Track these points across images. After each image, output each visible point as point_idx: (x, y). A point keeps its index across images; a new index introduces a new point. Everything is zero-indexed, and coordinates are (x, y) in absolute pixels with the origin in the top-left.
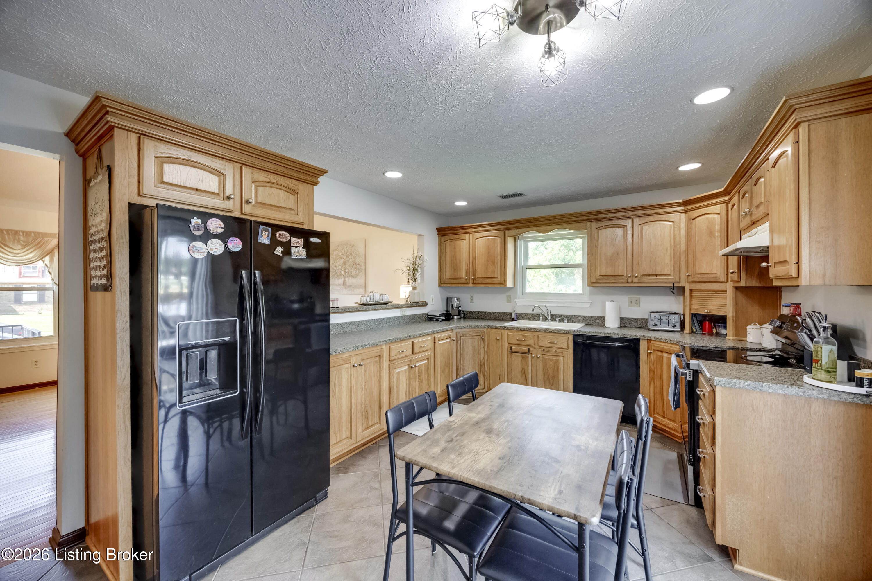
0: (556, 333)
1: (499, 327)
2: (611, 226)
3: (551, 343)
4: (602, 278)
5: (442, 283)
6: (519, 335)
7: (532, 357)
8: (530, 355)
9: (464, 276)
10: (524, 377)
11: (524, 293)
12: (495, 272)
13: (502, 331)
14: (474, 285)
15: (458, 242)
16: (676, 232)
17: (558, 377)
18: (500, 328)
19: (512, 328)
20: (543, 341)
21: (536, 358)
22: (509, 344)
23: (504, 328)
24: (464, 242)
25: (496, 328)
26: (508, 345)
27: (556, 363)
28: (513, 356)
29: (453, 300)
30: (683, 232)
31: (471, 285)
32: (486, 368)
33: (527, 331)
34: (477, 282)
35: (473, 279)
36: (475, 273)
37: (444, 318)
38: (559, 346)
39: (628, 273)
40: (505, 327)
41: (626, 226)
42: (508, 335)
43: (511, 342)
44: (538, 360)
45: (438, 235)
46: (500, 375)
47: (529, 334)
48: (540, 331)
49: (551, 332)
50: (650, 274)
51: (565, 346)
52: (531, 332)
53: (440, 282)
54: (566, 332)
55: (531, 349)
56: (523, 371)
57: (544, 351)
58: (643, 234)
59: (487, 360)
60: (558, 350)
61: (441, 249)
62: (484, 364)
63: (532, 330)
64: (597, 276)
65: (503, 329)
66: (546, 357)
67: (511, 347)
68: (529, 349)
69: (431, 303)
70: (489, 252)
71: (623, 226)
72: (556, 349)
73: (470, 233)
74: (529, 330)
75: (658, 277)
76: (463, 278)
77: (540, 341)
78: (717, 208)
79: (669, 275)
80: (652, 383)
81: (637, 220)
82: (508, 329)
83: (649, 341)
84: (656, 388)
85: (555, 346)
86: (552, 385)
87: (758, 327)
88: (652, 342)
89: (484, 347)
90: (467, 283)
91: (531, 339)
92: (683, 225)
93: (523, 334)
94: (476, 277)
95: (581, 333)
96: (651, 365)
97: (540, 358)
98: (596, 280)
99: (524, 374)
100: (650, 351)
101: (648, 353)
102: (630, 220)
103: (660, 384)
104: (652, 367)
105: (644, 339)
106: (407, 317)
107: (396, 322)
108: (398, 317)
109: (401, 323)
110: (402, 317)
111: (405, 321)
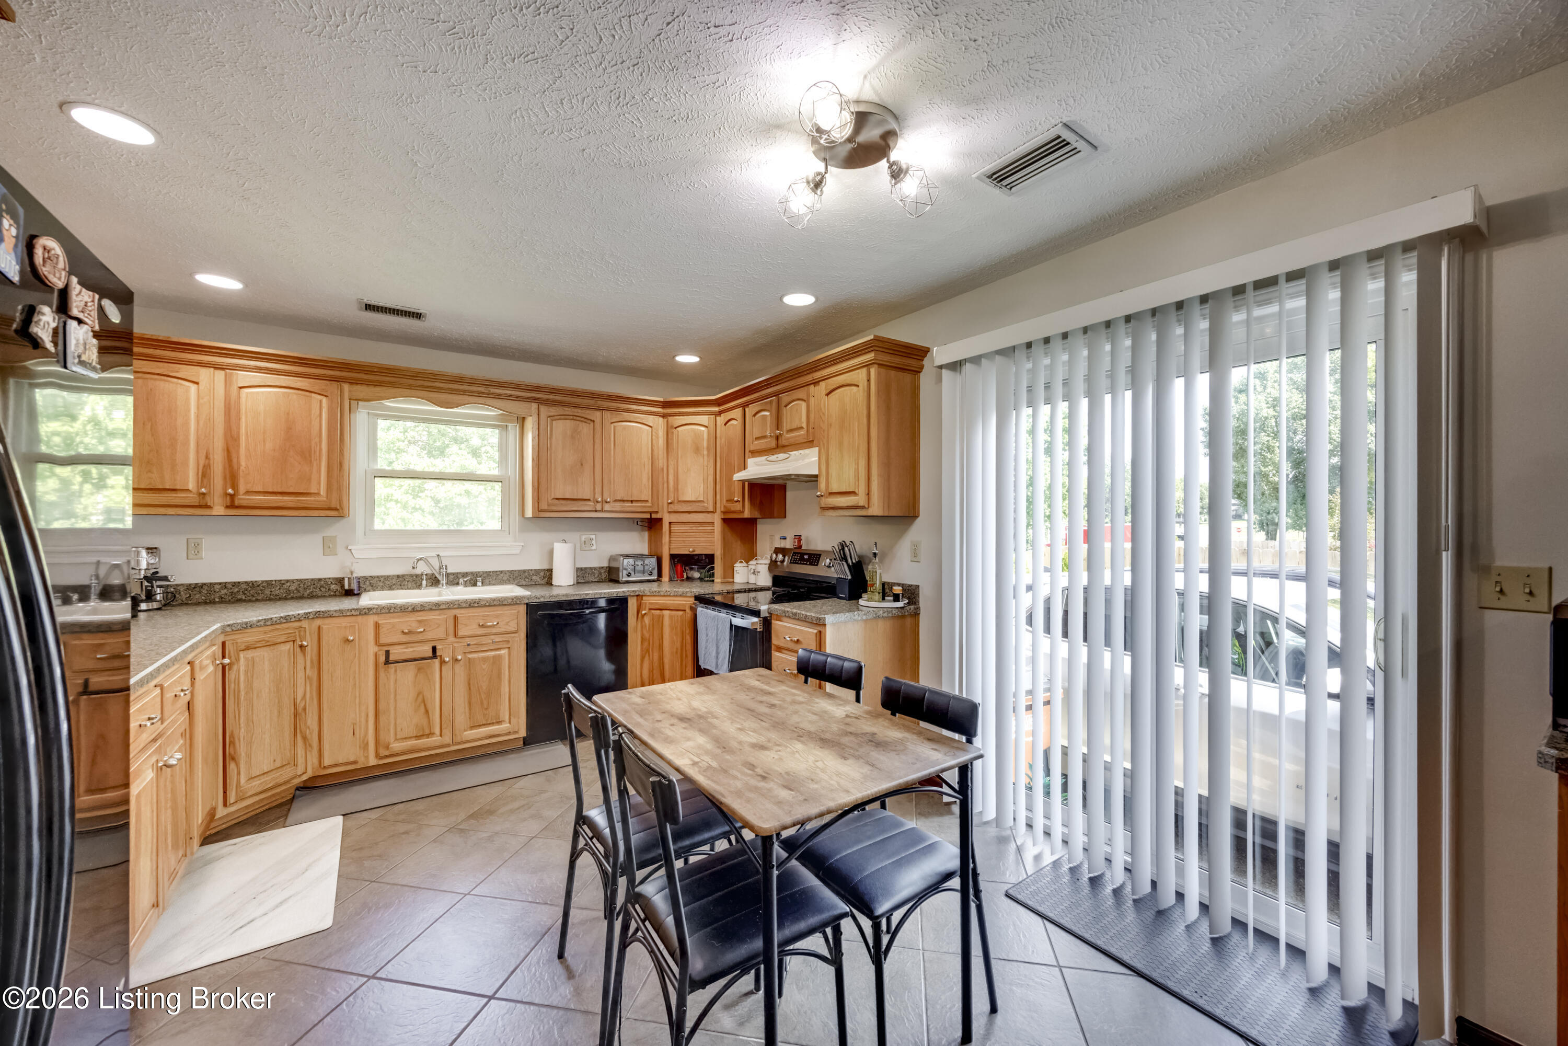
0: (495, 605)
1: (351, 611)
2: (570, 417)
3: (483, 626)
4: (557, 502)
6: (409, 622)
7: (442, 662)
8: (437, 662)
9: (191, 485)
10: (422, 709)
11: (369, 530)
12: (310, 480)
13: (360, 618)
14: (235, 512)
15: (166, 386)
16: (655, 442)
17: (499, 688)
18: (353, 612)
19: (389, 609)
20: (466, 625)
21: (451, 662)
22: (381, 645)
23: (366, 611)
24: (193, 387)
25: (341, 614)
26: (376, 649)
27: (493, 663)
28: (393, 671)
30: (661, 442)
31: (218, 510)
32: (311, 721)
33: (431, 609)
34: (243, 503)
35: (231, 495)
36: (238, 480)
38: (502, 630)
39: (596, 498)
40: (370, 609)
41: (594, 421)
42: (376, 625)
43: (383, 640)
44: (457, 666)
46: (354, 724)
47: (433, 616)
48: (460, 607)
49: (485, 606)
50: (625, 499)
51: (512, 626)
52: (437, 612)
54: (513, 602)
55: (439, 647)
56: (421, 696)
57: (469, 645)
58: (616, 438)
59: (312, 698)
60: (498, 638)
62: (304, 709)
63: (443, 607)
64: (549, 499)
65: (365, 614)
66: (470, 656)
67: (387, 653)
68: (434, 649)
71: (589, 421)
72: (493, 637)
73: (215, 367)
74: (436, 607)
75: (634, 504)
76: (188, 490)
77: (460, 626)
78: (704, 419)
79: (647, 501)
80: (647, 658)
81: (607, 414)
82: (377, 613)
83: (639, 597)
84: (652, 663)
85: (494, 630)
86: (486, 709)
87: (745, 564)
88: (644, 598)
89: (305, 668)
90: (207, 507)
91: (439, 626)
92: (661, 433)
93: (419, 619)
94: (242, 488)
95: (542, 600)
96: (645, 632)
97: (461, 662)
98: (549, 505)
99: (423, 704)
100: (644, 612)
101: (640, 615)
102: (598, 414)
103: (659, 656)
104: (647, 635)
105: (633, 596)
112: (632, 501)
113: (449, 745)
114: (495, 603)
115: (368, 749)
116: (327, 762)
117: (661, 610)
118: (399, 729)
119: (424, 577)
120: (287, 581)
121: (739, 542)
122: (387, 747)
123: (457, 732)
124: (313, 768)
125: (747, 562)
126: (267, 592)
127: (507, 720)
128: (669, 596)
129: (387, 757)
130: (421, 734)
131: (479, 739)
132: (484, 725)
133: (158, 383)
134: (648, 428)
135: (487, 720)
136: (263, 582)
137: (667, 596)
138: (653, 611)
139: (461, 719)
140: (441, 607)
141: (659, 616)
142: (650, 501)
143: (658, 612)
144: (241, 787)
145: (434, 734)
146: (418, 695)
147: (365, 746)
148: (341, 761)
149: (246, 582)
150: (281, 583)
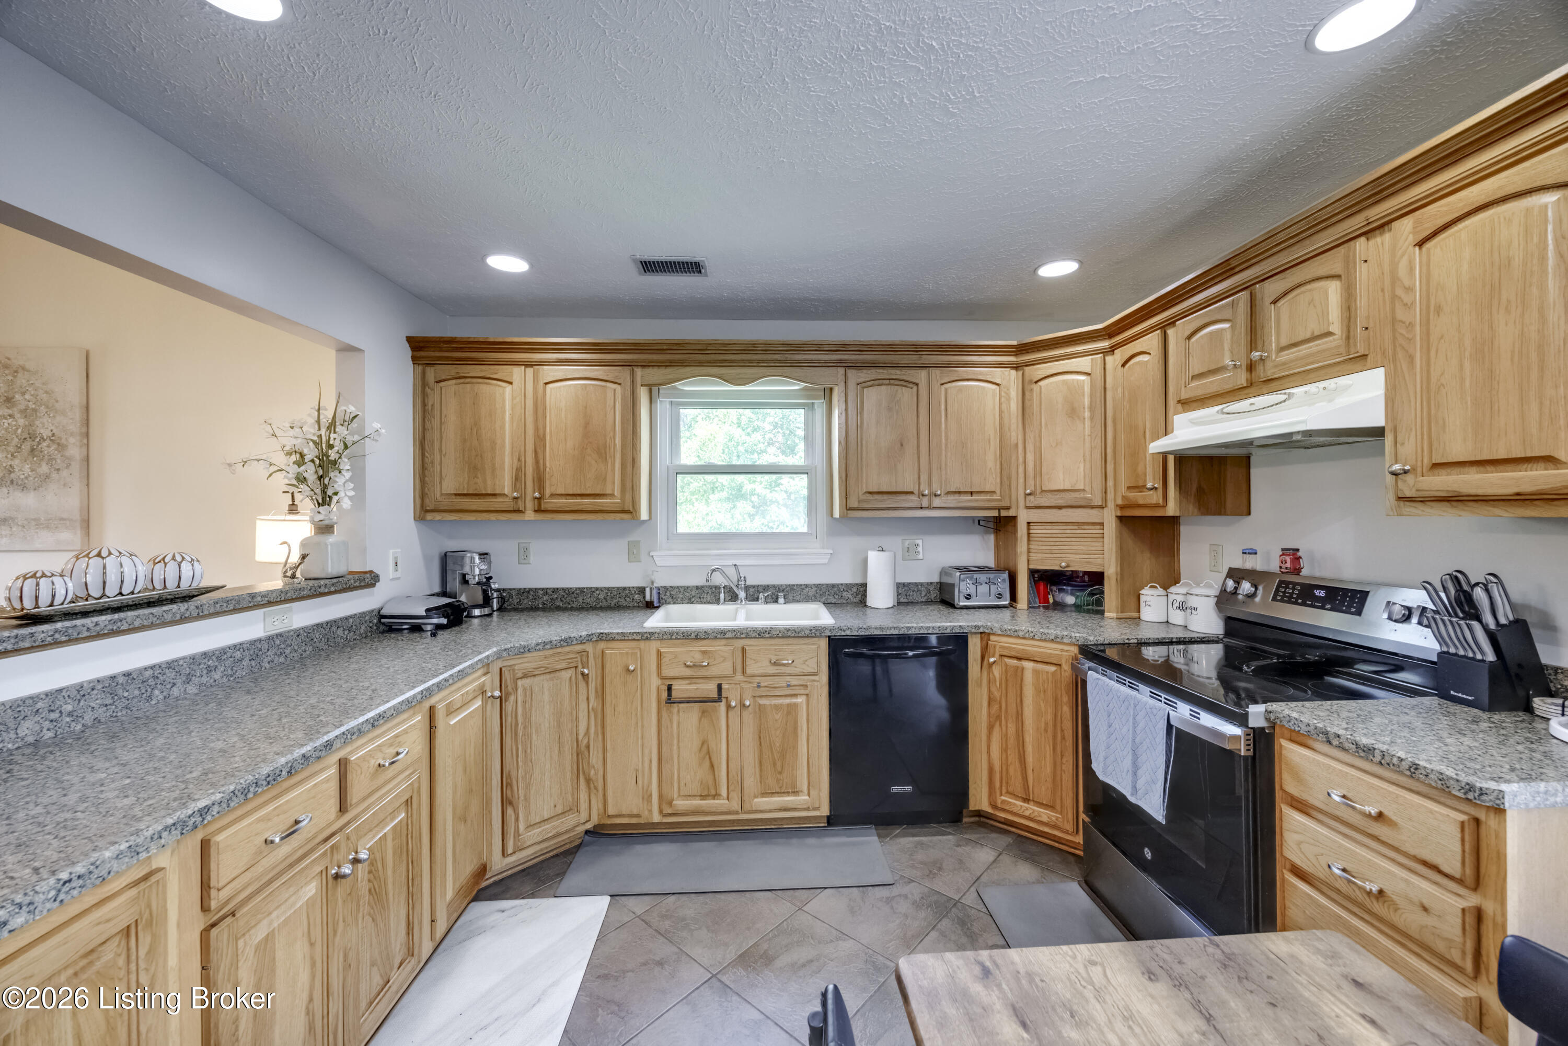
0: (790, 637)
1: (633, 634)
2: (887, 382)
3: (775, 664)
4: (870, 497)
5: (427, 511)
6: (692, 652)
7: (729, 707)
8: (722, 705)
9: (506, 485)
10: (707, 763)
12: (605, 479)
13: (642, 644)
14: (540, 517)
15: (485, 389)
16: (1004, 406)
17: (795, 747)
18: (635, 636)
19: (671, 634)
20: (756, 661)
21: (739, 707)
22: (663, 678)
23: (648, 636)
24: (508, 388)
25: (623, 637)
26: (659, 682)
27: (789, 713)
28: (675, 710)
29: (467, 561)
30: (1014, 406)
31: (530, 515)
32: (595, 758)
33: (716, 638)
34: (549, 507)
35: (539, 499)
36: (544, 482)
37: (444, 621)
38: (798, 670)
39: (921, 489)
40: (652, 634)
41: (917, 384)
42: (659, 654)
43: (666, 672)
44: (745, 714)
45: (414, 359)
46: (637, 770)
47: (719, 647)
48: (748, 637)
49: (777, 637)
50: (962, 490)
51: (811, 667)
52: (723, 642)
53: (422, 505)
54: (813, 633)
55: (724, 686)
56: (705, 747)
57: (759, 686)
58: (948, 406)
59: (596, 733)
60: (794, 681)
61: (424, 405)
62: (588, 747)
63: (729, 635)
64: (860, 494)
65: (647, 639)
66: (763, 702)
67: (669, 688)
68: (720, 687)
69: (391, 573)
70: (587, 425)
71: (911, 385)
72: (788, 678)
73: (528, 364)
74: (721, 635)
75: (975, 497)
76: (504, 495)
77: (748, 662)
78: (1084, 363)
79: (994, 492)
80: (997, 729)
81: (936, 373)
82: (658, 639)
83: (985, 636)
84: (1005, 737)
85: (788, 670)
86: (780, 773)
87: (1161, 591)
88: (992, 638)
89: (588, 699)
90: (518, 511)
91: (725, 660)
92: (1014, 393)
93: (703, 649)
94: (547, 493)
95: (848, 633)
96: (993, 689)
97: (750, 708)
98: (859, 502)
99: (708, 756)
100: (992, 660)
101: (985, 662)
102: (923, 374)
103: (1017, 731)
104: (997, 694)
105: (976, 633)
106: (298, 636)
107: (243, 663)
108: (253, 642)
109: (268, 666)
110: (270, 639)
111: (288, 651)
112: (972, 493)
113: (737, 813)
114: (789, 633)
115: (651, 802)
116: (611, 811)
117: (1019, 659)
118: (682, 784)
119: (722, 590)
121: (1147, 555)
122: (670, 803)
123: (746, 798)
124: (599, 815)
125: (1165, 588)
127: (806, 791)
128: (1033, 639)
129: (670, 815)
130: (705, 793)
131: (771, 811)
132: (778, 793)
133: (482, 386)
134: (994, 387)
135: (781, 788)
137: (1029, 639)
138: (1007, 660)
139: (751, 782)
140: (727, 636)
141: (1016, 668)
142: (998, 492)
143: (1014, 662)
144: (519, 835)
145: (720, 795)
146: (703, 744)
147: (648, 798)
148: (624, 813)
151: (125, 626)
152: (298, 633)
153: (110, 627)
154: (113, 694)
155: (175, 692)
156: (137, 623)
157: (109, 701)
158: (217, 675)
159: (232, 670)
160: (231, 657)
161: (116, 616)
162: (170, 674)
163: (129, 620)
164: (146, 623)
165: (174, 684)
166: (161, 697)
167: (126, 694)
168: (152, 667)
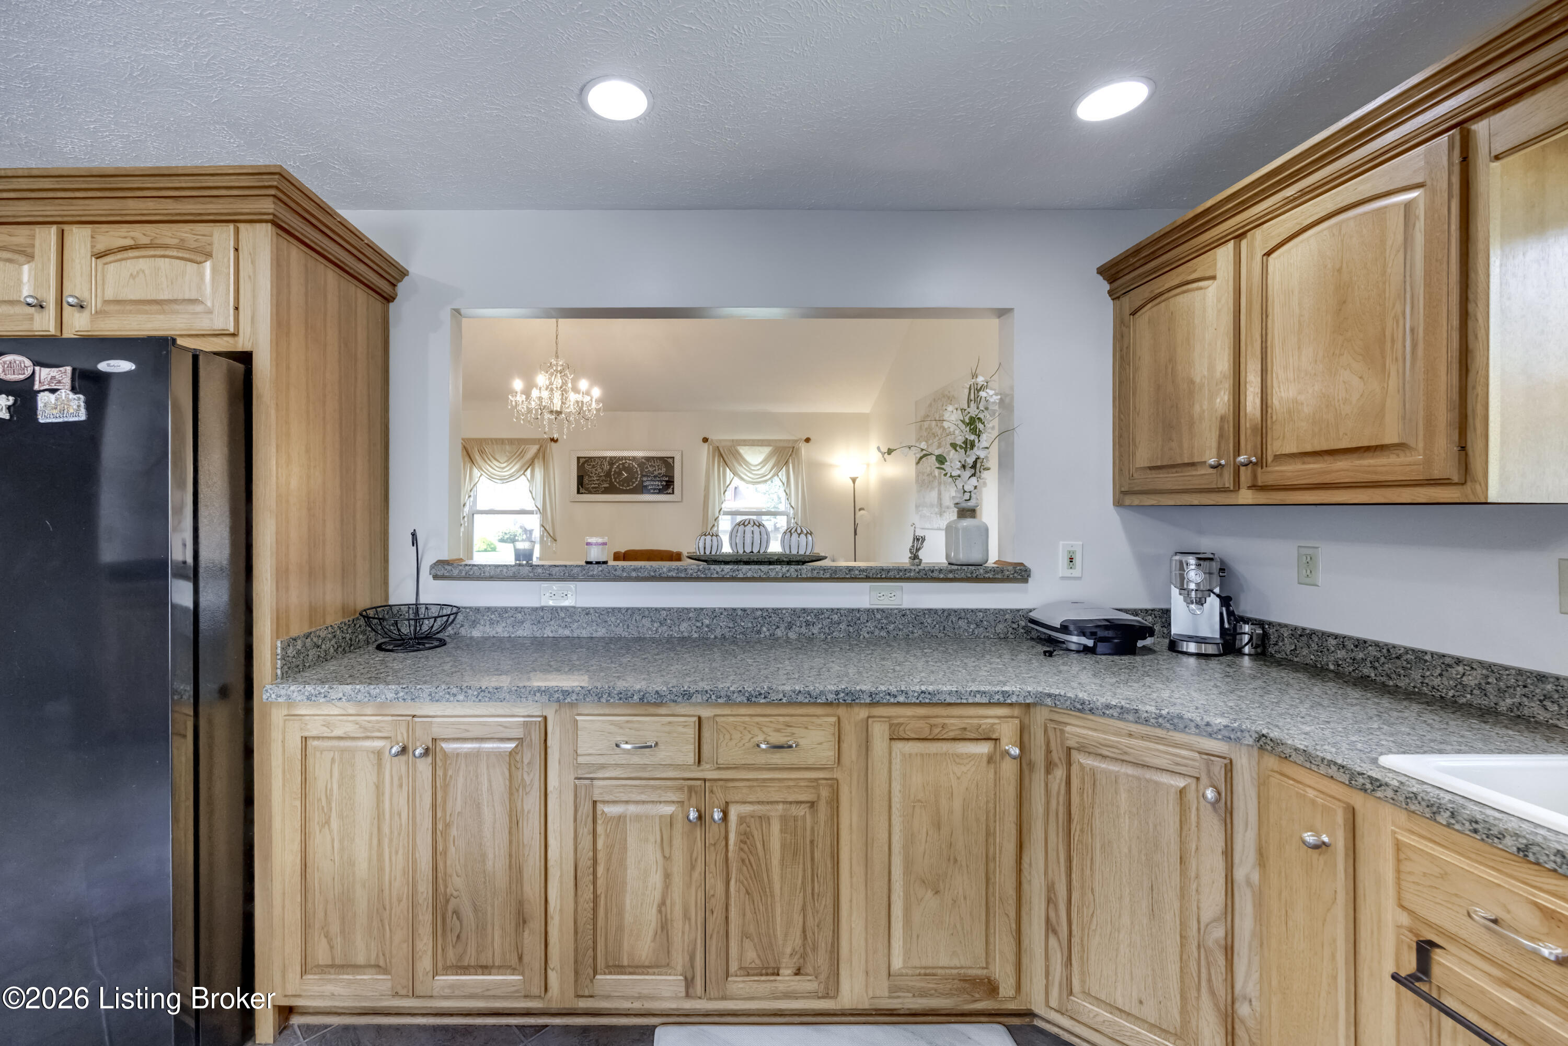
12: (1381, 413)
13: (1358, 800)
15: (1183, 301)
22: (1409, 915)
24: (1212, 286)
26: (1404, 918)
31: (1245, 496)
35: (1252, 467)
36: (1263, 434)
42: (1397, 844)
62: (1228, 950)
65: (1366, 791)
67: (1423, 951)
69: (1061, 570)
89: (1229, 855)
106: (903, 616)
107: (841, 626)
108: (851, 611)
109: (867, 636)
110: (870, 612)
111: (891, 627)
120: (1459, 661)
126: (1416, 675)
133: (1179, 299)
136: (1407, 650)
149: (1377, 644)
150: (1447, 663)
151: (741, 575)
152: (903, 613)
153: (731, 574)
154: (734, 621)
155: (779, 633)
156: (749, 575)
157: (731, 625)
158: (815, 630)
159: (829, 628)
160: (828, 618)
161: (736, 567)
162: (775, 619)
163: (744, 571)
164: (755, 575)
165: (778, 627)
166: (767, 634)
167: (743, 624)
168: (762, 610)
